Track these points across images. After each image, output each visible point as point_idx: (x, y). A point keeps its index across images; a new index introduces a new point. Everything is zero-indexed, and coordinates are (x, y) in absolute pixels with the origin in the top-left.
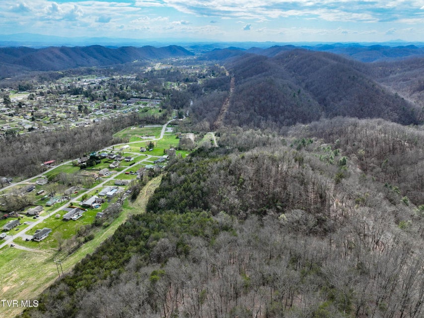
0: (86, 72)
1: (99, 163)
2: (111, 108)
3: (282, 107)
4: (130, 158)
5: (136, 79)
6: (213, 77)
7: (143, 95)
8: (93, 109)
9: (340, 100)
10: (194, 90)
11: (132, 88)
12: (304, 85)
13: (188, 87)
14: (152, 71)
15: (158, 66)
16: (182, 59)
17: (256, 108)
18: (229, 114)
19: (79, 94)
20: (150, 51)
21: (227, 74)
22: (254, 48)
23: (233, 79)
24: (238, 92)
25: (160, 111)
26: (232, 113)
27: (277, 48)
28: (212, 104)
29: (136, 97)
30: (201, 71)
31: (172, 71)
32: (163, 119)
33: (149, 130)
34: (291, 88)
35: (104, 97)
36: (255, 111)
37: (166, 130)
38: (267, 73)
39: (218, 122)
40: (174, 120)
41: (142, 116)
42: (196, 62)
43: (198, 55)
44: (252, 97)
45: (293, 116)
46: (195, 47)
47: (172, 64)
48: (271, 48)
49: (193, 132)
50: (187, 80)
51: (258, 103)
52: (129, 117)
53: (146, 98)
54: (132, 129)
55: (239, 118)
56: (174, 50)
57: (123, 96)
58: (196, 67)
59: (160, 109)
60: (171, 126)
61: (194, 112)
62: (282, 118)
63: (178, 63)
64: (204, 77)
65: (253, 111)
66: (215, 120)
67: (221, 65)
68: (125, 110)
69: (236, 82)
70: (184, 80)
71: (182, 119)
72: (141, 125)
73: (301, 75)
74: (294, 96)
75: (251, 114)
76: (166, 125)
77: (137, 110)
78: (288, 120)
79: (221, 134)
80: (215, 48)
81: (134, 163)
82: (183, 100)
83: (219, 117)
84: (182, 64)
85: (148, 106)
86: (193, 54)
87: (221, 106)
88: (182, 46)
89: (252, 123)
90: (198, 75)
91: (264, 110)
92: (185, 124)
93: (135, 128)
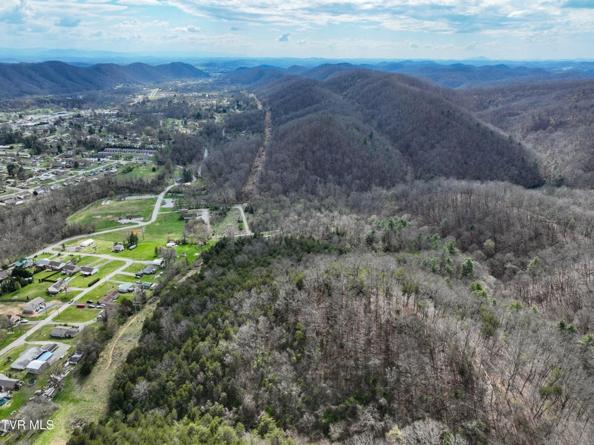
0: (33, 104)
1: (30, 282)
2: (70, 167)
3: (348, 161)
4: (90, 270)
5: (118, 115)
6: (238, 111)
7: (128, 143)
8: (37, 170)
9: (433, 147)
10: (210, 132)
11: (109, 130)
12: (375, 123)
13: (200, 127)
14: (143, 103)
15: (154, 94)
16: (191, 82)
17: (309, 163)
18: (266, 174)
19: (14, 142)
20: (143, 71)
21: (260, 107)
22: (295, 68)
23: (268, 116)
24: (278, 137)
25: (154, 170)
26: (271, 172)
27: (328, 67)
28: (237, 157)
29: (115, 147)
30: (220, 102)
31: (176, 101)
32: (158, 184)
33: (134, 204)
34: (358, 130)
35: (59, 147)
36: (307, 168)
37: (164, 203)
38: (319, 104)
39: (249, 187)
40: (176, 184)
41: (121, 180)
42: (212, 87)
43: (215, 77)
44: (300, 146)
45: (366, 174)
46: (211, 64)
47: (176, 91)
48: (319, 66)
49: (208, 208)
50: (198, 117)
51: (310, 154)
52: (98, 183)
53: (130, 147)
54: (103, 203)
55: (282, 180)
56: (179, 69)
57: (91, 146)
58: (212, 96)
59: (153, 166)
60: (172, 197)
61: (209, 169)
62: (349, 178)
63: (186, 89)
64: (224, 111)
65: (303, 168)
66: (244, 184)
67: (250, 93)
68: (93, 170)
69: (273, 118)
70: (193, 116)
71: (189, 184)
72: (119, 196)
73: (368, 109)
74: (365, 143)
75: (301, 173)
76: (163, 194)
77: (114, 170)
78: (358, 182)
79: (254, 208)
80: (239, 66)
81: (98, 280)
82: (191, 149)
83: (250, 179)
84: (191, 90)
85: (133, 161)
86: (208, 76)
87: (252, 160)
88: (191, 63)
89: (304, 188)
90: (215, 108)
91: (320, 165)
92: (194, 194)
93: (108, 203)
